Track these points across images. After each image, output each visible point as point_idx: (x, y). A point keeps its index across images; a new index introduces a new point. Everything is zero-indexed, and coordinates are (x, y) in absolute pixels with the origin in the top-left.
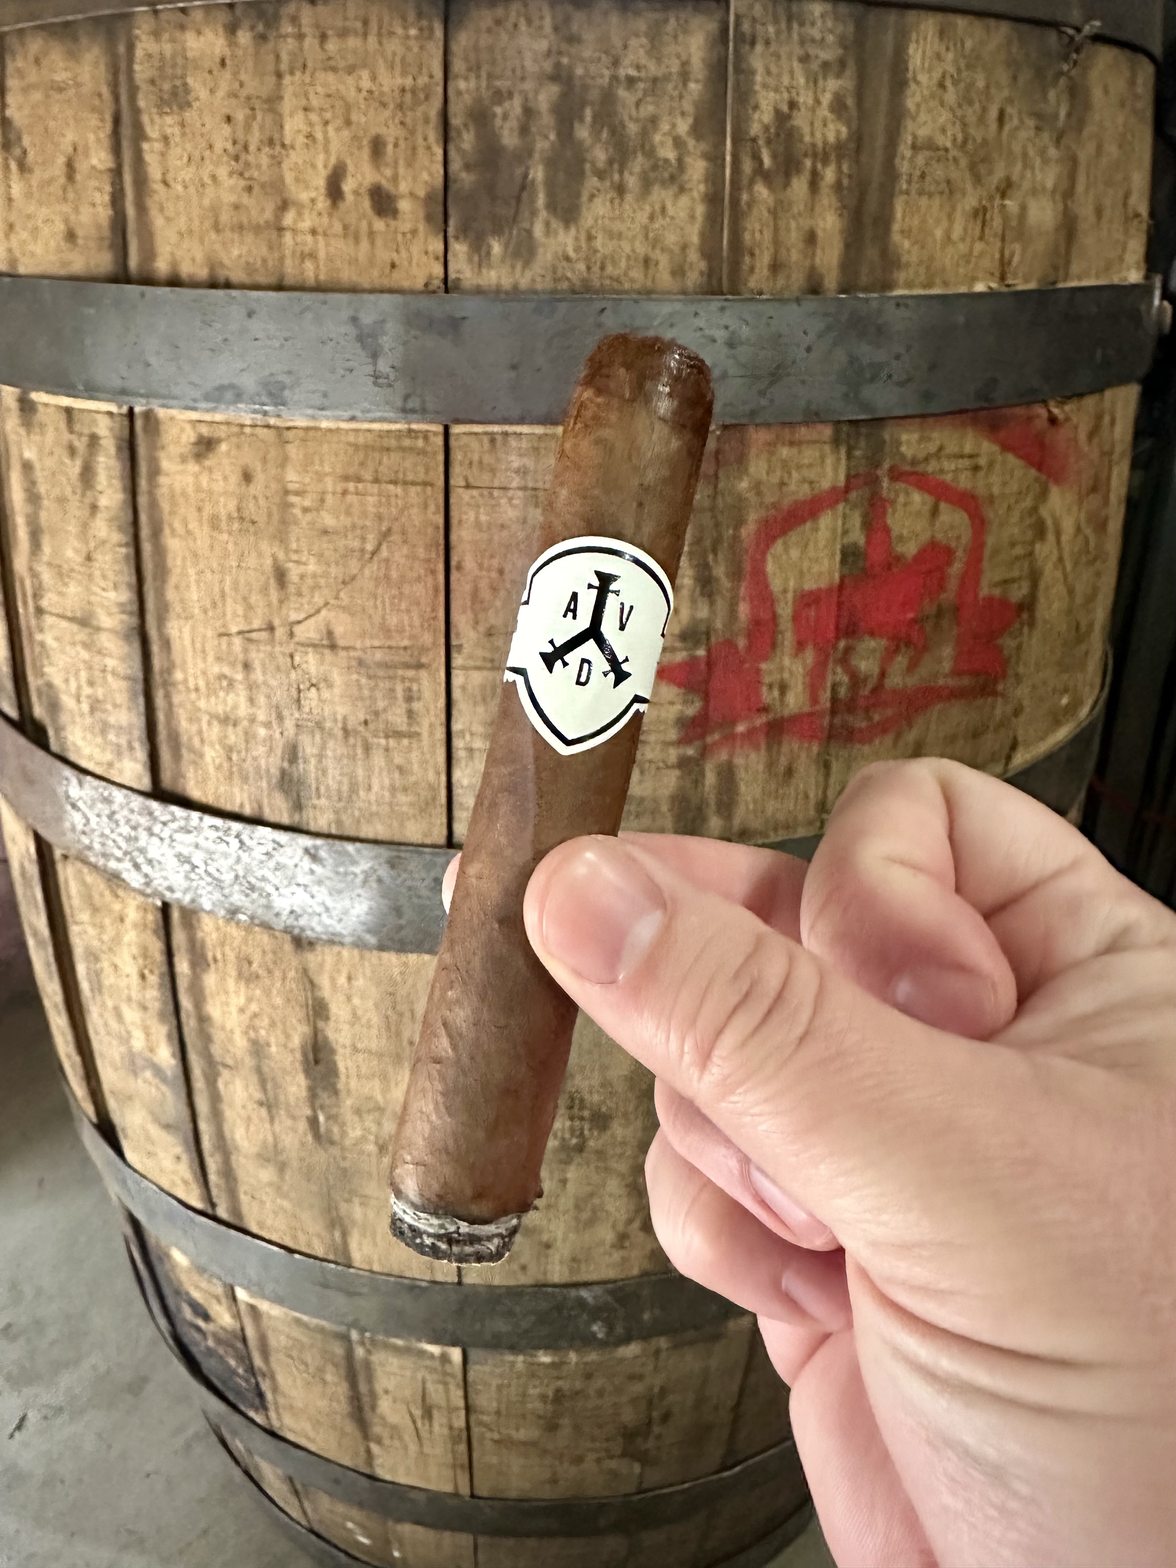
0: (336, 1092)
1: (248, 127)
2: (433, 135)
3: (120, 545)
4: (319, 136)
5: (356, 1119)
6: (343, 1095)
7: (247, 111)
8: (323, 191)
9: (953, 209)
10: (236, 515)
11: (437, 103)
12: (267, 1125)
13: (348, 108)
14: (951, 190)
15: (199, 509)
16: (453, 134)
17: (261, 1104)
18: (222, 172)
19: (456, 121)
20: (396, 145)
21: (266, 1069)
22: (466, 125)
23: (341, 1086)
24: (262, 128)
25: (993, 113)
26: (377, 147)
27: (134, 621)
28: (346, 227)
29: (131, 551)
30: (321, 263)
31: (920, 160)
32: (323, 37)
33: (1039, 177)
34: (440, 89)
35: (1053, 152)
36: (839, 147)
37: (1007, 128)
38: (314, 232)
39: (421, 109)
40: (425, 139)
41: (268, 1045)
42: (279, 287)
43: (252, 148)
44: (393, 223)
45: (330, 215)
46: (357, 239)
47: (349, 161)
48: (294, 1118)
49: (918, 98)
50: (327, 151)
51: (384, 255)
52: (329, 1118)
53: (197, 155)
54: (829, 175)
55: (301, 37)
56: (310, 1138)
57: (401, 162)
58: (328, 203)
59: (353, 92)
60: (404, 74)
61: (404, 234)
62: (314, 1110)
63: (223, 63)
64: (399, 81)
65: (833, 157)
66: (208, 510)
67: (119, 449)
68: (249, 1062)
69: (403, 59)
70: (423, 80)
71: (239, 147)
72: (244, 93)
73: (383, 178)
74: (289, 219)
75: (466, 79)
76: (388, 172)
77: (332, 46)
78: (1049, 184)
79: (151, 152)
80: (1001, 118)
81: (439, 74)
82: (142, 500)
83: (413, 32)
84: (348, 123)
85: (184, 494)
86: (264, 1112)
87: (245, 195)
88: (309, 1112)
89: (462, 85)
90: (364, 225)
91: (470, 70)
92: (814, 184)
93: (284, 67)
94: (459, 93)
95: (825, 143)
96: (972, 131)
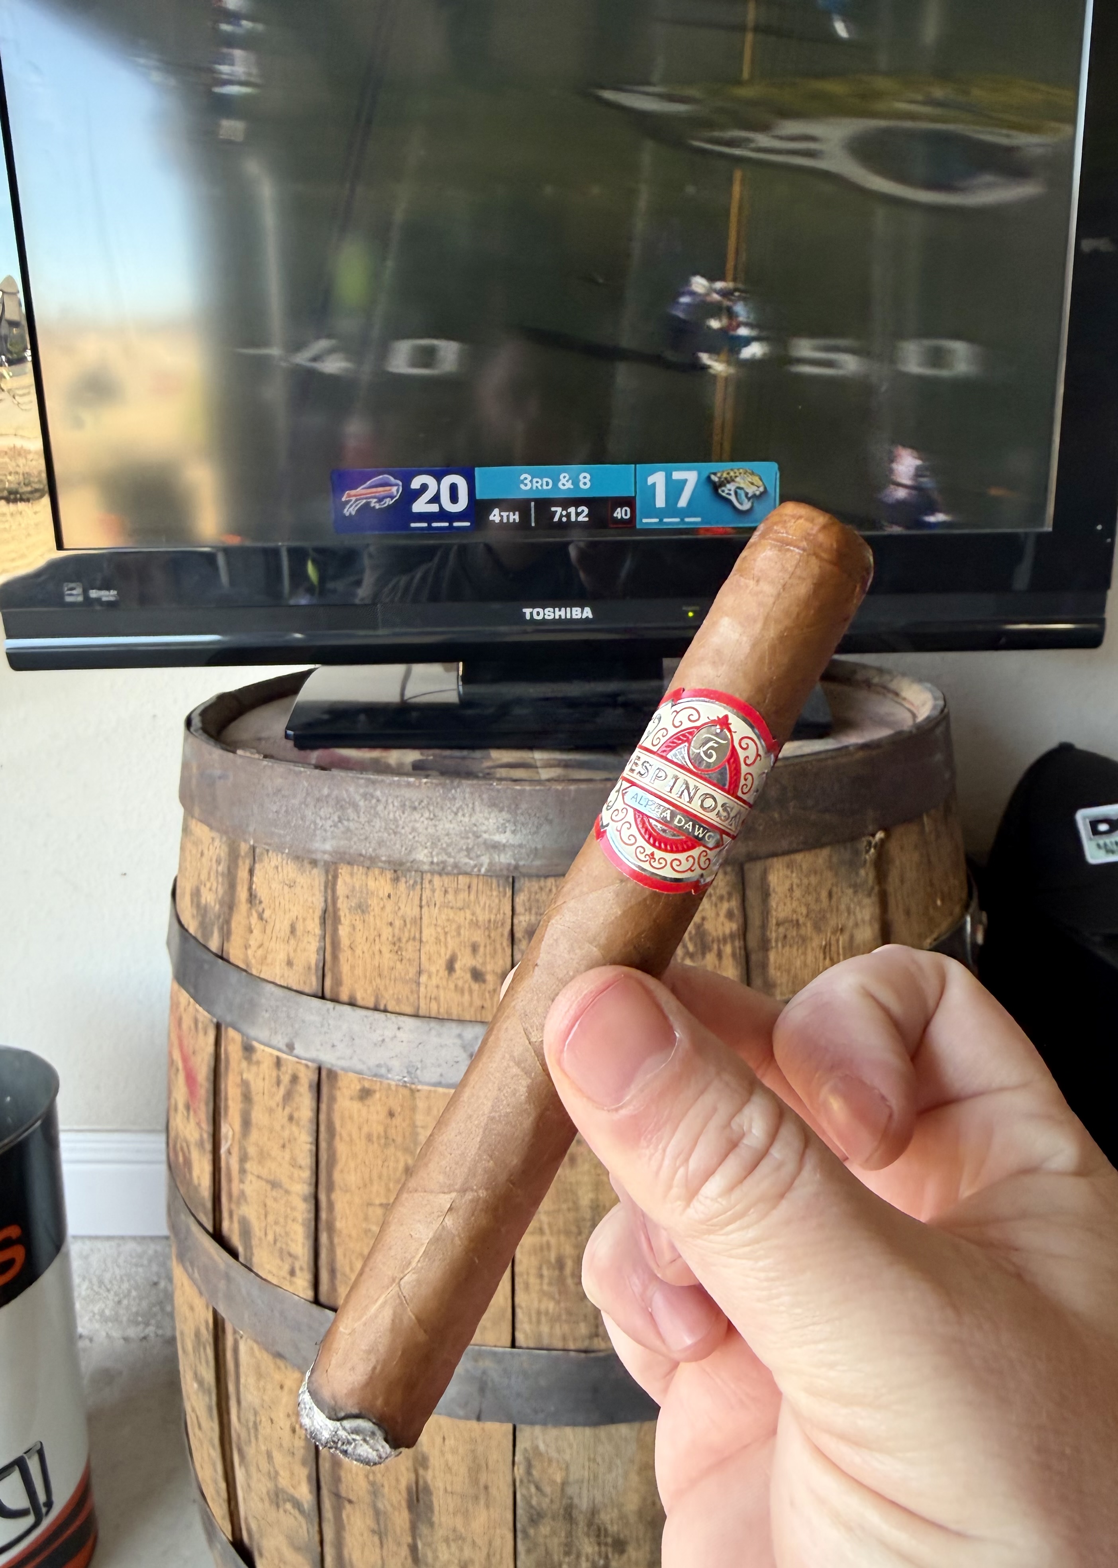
0: (431, 1525)
1: (401, 930)
2: (506, 942)
3: (307, 1143)
4: (443, 939)
5: (444, 1545)
6: (436, 1526)
7: (402, 922)
8: (444, 967)
9: (806, 948)
10: (382, 1134)
11: (509, 927)
12: (378, 1550)
13: (459, 928)
14: (804, 940)
15: (360, 1129)
16: (516, 940)
17: (373, 1532)
18: (385, 950)
19: (518, 935)
20: (485, 946)
21: (380, 1505)
22: (524, 937)
23: (435, 1519)
24: (410, 931)
25: (824, 894)
26: (475, 948)
27: (312, 1189)
28: (456, 986)
29: (314, 1148)
30: (442, 1005)
31: (781, 930)
32: (446, 892)
33: (859, 917)
34: (510, 921)
35: (867, 901)
36: (732, 936)
37: (834, 899)
38: (438, 987)
39: (500, 930)
40: (502, 944)
41: (383, 1486)
42: (416, 1016)
43: (404, 940)
44: (483, 986)
45: (447, 981)
46: (462, 992)
47: (459, 954)
48: (399, 1544)
49: (777, 899)
50: (446, 947)
51: (478, 1002)
52: (424, 1545)
53: (371, 938)
54: (728, 949)
55: (433, 891)
56: (409, 1561)
57: (488, 956)
58: (446, 973)
59: (462, 919)
60: (490, 911)
61: (489, 992)
62: (414, 1537)
63: (389, 896)
64: (487, 917)
65: (729, 940)
66: (365, 1129)
67: (310, 1086)
68: (367, 1498)
69: (489, 906)
70: (500, 917)
71: (395, 939)
72: (400, 914)
73: (477, 962)
74: (423, 979)
75: (524, 914)
76: (481, 961)
77: (450, 897)
78: (867, 917)
79: (343, 931)
80: (830, 895)
81: (509, 913)
82: (323, 1117)
83: (495, 893)
84: (459, 934)
85: (351, 1118)
86: (376, 1539)
87: (398, 963)
88: (410, 1540)
89: (522, 918)
90: (467, 986)
91: (526, 910)
92: (720, 955)
93: (424, 903)
94: (520, 922)
95: (724, 935)
96: (813, 906)
